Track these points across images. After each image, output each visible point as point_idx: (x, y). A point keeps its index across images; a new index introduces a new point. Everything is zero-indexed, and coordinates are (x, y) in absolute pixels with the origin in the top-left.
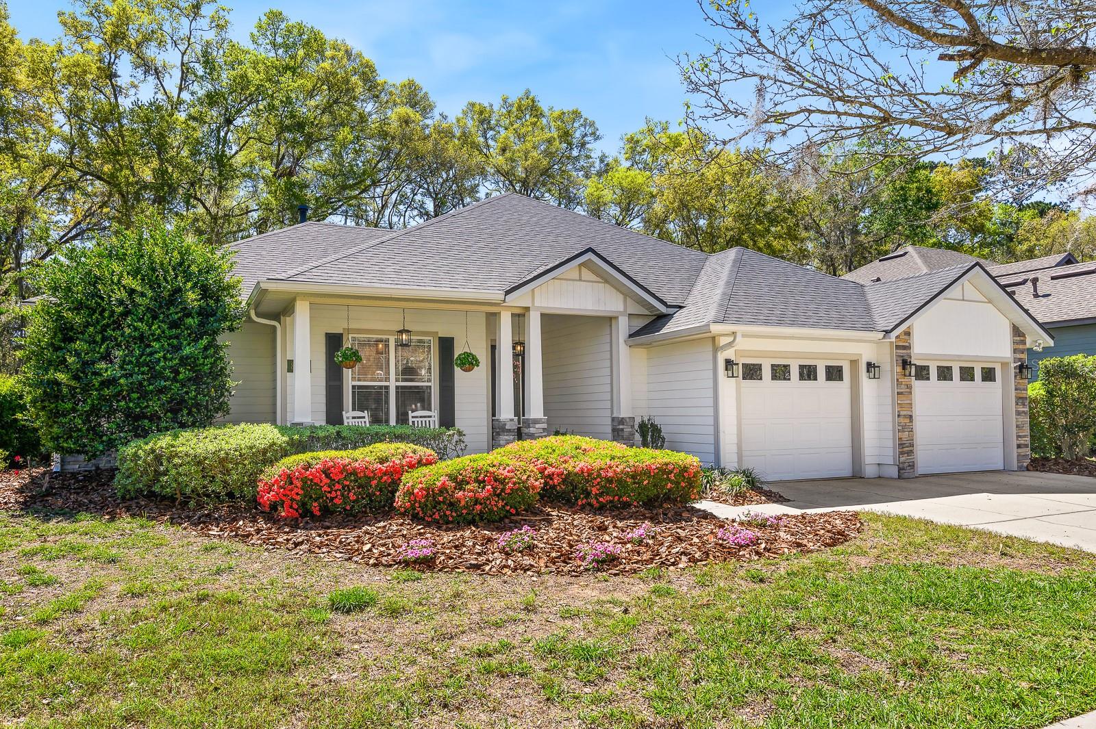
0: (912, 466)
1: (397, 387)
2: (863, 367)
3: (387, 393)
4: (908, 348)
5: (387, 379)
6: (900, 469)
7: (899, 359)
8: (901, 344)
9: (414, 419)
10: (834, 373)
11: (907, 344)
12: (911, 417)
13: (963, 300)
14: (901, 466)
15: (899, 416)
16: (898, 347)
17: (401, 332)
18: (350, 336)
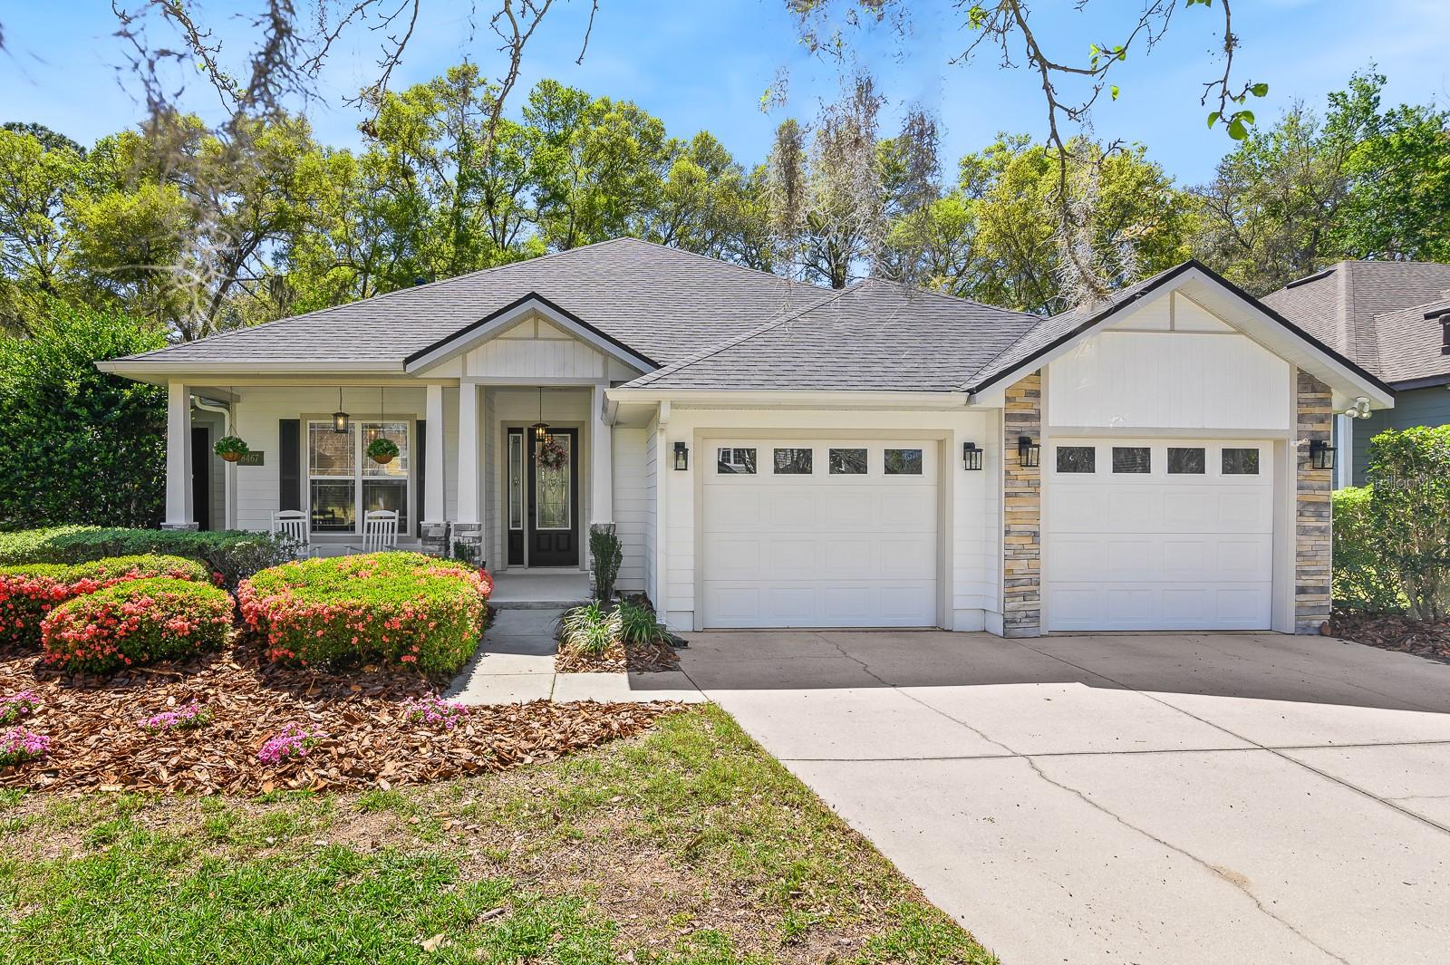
0: (1035, 617)
1: (365, 482)
2: (958, 451)
3: (353, 489)
4: (1037, 417)
5: (352, 472)
6: (1006, 622)
7: (1010, 437)
8: (1017, 411)
9: (370, 521)
10: (903, 462)
11: (1033, 412)
12: (1036, 534)
13: (1172, 330)
14: (1009, 616)
15: (1007, 533)
16: (1009, 417)
17: (336, 416)
18: (308, 422)
